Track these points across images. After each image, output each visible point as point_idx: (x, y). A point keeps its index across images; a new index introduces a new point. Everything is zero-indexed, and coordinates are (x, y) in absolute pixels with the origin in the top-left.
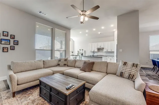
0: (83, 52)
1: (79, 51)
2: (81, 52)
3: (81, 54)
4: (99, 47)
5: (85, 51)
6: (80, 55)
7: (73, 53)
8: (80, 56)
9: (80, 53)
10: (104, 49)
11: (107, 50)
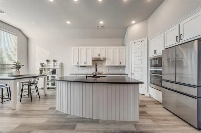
0: (57, 66)
1: (45, 63)
2: (51, 65)
3: (51, 70)
4: (96, 56)
5: (61, 65)
6: (48, 73)
7: (18, 67)
8: (48, 77)
9: (49, 69)
10: (106, 61)
11: (113, 63)
